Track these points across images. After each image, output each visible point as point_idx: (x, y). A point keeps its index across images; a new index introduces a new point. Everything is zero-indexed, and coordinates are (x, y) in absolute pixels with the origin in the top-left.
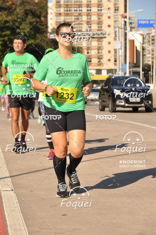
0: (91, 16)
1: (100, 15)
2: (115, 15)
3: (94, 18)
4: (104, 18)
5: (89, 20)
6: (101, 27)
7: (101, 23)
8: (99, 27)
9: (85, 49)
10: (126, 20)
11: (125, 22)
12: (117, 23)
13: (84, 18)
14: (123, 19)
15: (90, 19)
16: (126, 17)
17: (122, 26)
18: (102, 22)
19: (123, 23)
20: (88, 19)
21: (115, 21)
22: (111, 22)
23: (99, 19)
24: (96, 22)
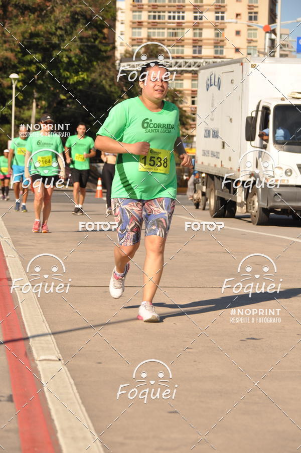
0: (201, 29)
1: (219, 29)
2: (248, 30)
3: (208, 34)
4: (229, 33)
5: (197, 38)
6: (222, 52)
7: (221, 44)
8: (216, 52)
9: (188, 95)
10: (273, 36)
11: (273, 41)
12: (253, 44)
13: (188, 34)
14: (268, 35)
15: (200, 35)
16: (274, 32)
17: (265, 49)
18: (222, 41)
19: (268, 43)
20: (195, 34)
21: (250, 41)
22: (241, 42)
23: (217, 35)
24: (212, 41)
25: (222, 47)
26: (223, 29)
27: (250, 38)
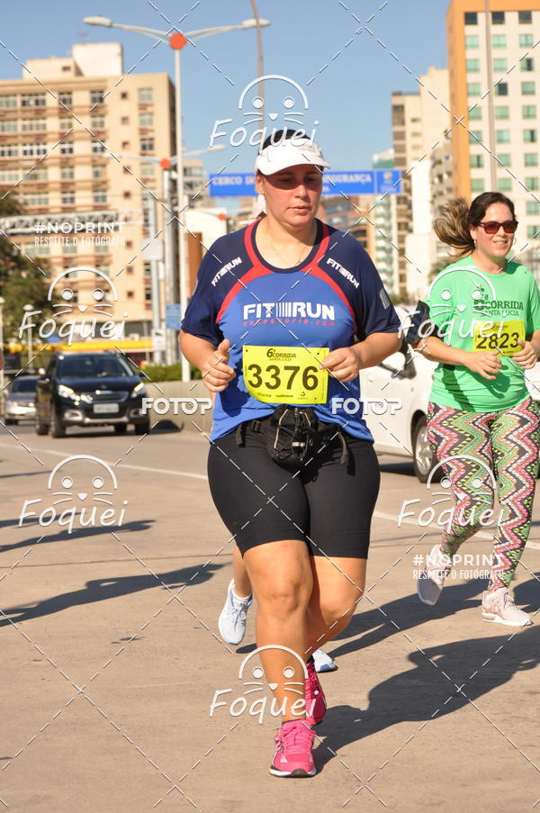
0: (72, 167)
1: (98, 165)
2: (143, 164)
3: (83, 173)
4: (113, 173)
5: (68, 180)
6: (104, 198)
7: (103, 187)
8: (96, 199)
9: (58, 264)
10: (174, 175)
11: (174, 182)
12: (149, 185)
13: (54, 174)
14: (166, 174)
15: (72, 175)
16: (175, 168)
17: (163, 194)
18: (104, 182)
19: (167, 185)
20: (63, 175)
21: (145, 181)
22: (131, 183)
23: (97, 174)
24: (90, 184)
25: (104, 190)
26: (104, 166)
27: (144, 177)
